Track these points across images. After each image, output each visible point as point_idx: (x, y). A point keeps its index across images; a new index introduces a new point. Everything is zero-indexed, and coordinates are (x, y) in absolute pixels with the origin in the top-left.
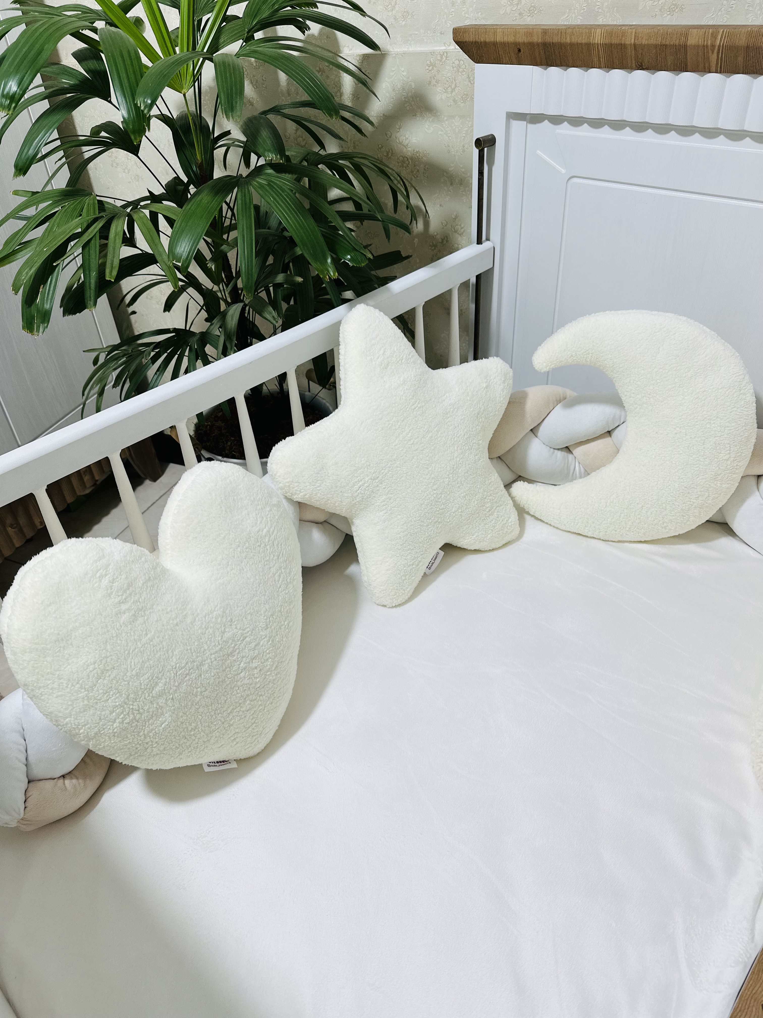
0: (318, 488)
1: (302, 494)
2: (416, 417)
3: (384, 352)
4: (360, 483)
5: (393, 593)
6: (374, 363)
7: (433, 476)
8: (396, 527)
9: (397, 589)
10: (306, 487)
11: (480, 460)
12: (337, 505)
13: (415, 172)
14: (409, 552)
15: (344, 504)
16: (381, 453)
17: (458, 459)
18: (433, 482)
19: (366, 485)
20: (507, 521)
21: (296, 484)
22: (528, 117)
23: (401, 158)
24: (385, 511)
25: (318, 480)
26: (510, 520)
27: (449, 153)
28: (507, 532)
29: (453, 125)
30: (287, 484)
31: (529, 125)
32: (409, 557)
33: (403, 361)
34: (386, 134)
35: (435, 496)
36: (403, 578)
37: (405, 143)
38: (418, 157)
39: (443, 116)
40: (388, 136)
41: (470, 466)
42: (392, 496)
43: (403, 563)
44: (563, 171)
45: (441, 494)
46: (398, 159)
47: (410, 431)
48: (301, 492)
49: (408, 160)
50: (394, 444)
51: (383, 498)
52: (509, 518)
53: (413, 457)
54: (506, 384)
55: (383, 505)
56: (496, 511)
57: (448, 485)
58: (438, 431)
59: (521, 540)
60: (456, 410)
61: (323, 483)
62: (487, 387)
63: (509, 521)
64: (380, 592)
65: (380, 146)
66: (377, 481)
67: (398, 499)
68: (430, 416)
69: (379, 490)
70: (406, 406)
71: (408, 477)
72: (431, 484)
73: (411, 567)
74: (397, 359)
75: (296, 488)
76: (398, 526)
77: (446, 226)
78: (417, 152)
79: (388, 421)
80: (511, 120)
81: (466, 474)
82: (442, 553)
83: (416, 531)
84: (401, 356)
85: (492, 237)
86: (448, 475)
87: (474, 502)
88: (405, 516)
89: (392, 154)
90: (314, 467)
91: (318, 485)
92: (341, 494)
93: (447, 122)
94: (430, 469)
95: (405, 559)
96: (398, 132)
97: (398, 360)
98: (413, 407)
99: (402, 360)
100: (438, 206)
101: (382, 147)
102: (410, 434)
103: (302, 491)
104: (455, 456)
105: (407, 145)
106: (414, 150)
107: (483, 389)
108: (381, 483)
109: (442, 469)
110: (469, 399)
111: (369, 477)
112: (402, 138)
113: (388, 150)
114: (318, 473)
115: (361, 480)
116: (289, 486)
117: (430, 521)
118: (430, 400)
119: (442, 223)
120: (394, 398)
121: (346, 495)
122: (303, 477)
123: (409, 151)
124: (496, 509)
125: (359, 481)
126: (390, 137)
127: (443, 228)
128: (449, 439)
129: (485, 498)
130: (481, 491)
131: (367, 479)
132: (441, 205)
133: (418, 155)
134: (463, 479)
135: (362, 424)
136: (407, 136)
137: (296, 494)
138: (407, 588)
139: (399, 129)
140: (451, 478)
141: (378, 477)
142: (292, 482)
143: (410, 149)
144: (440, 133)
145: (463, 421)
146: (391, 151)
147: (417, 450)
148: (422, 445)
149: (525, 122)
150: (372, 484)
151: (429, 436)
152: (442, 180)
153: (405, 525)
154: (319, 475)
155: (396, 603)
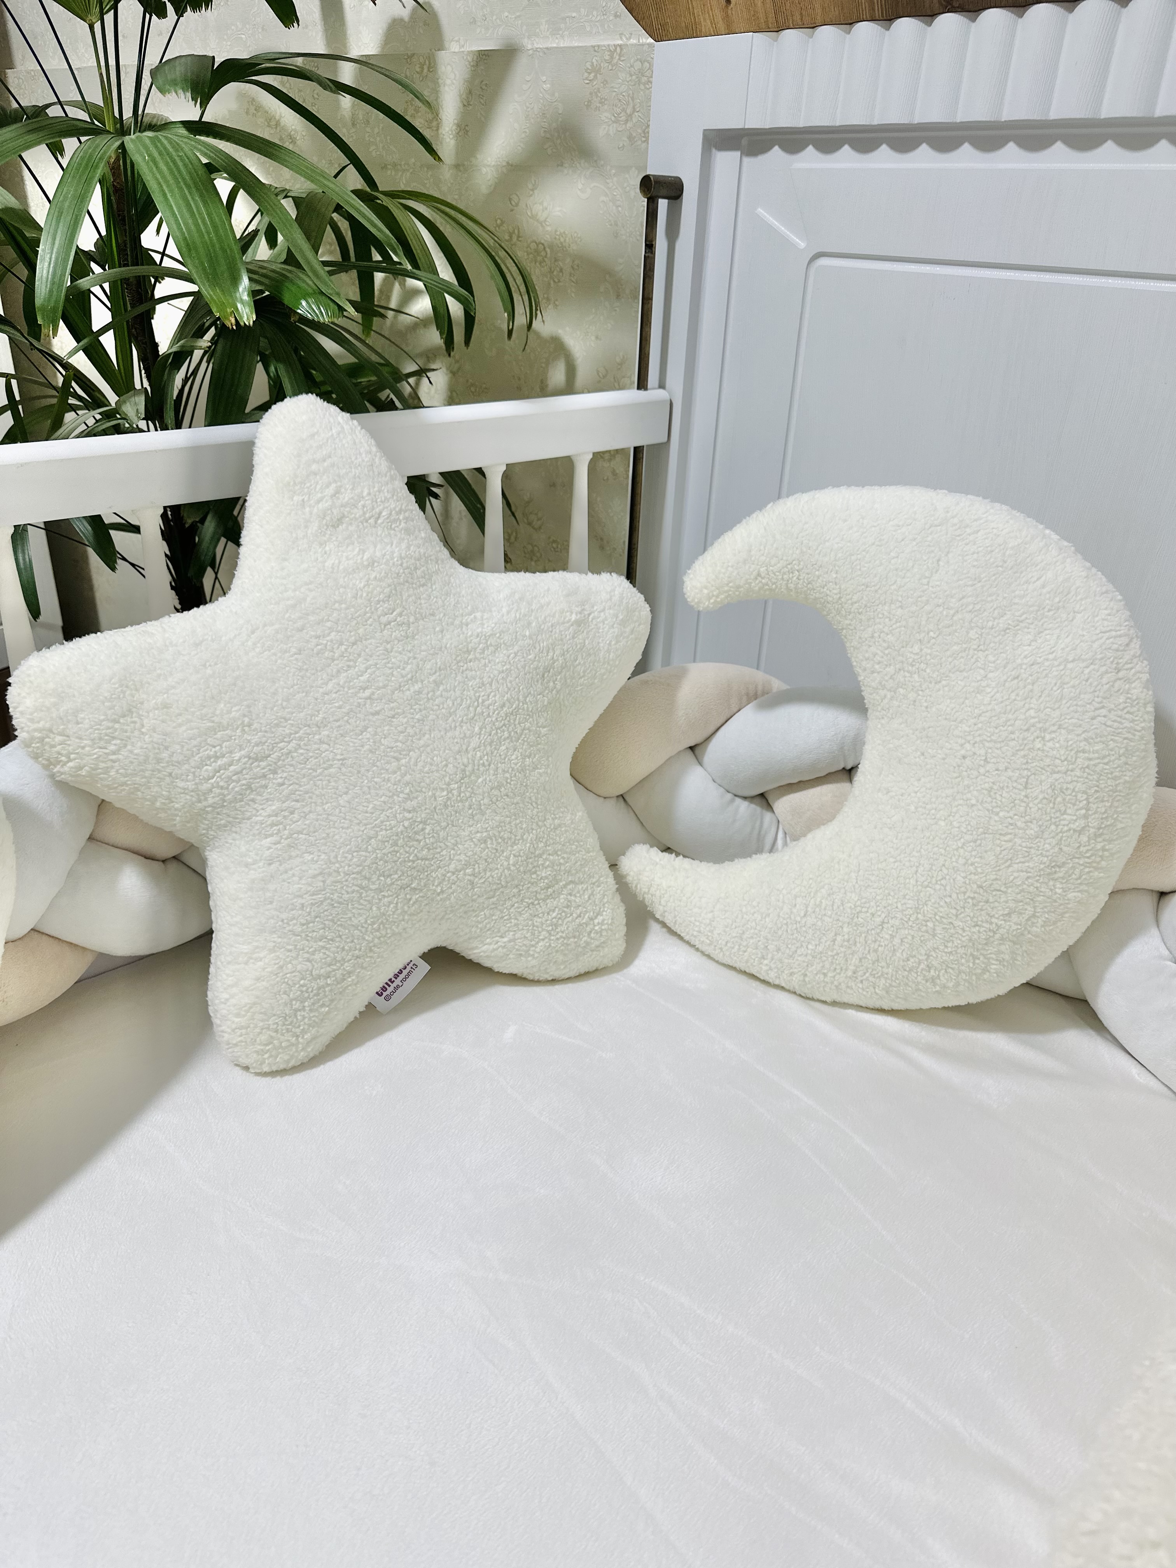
0: (113, 757)
1: (71, 764)
2: (388, 643)
3: (337, 492)
4: (219, 762)
5: (263, 1038)
6: (307, 509)
7: (408, 778)
8: (296, 879)
9: (276, 1031)
10: (83, 748)
11: (535, 768)
12: (158, 804)
13: (555, 273)
14: (321, 944)
15: (177, 806)
16: (285, 704)
17: (479, 754)
18: (407, 791)
19: (232, 768)
20: (591, 919)
21: (59, 738)
22: (744, 142)
23: (533, 246)
24: (275, 838)
25: (114, 738)
26: (600, 918)
27: (616, 237)
28: (587, 943)
29: (625, 185)
30: (37, 734)
31: (746, 160)
32: (317, 957)
33: (379, 521)
34: (510, 200)
35: (406, 824)
36: (297, 1005)
37: (542, 216)
38: (561, 243)
39: (609, 167)
40: (513, 203)
41: (507, 775)
42: (298, 805)
43: (299, 967)
44: (802, 245)
45: (424, 822)
46: (528, 247)
47: (367, 668)
48: (70, 760)
49: (544, 248)
50: (321, 690)
51: (274, 808)
52: (599, 914)
53: (365, 728)
54: (628, 630)
55: (273, 825)
56: (565, 892)
57: (446, 806)
58: (437, 684)
59: (625, 971)
60: (491, 649)
61: (125, 746)
62: (578, 623)
63: (596, 921)
64: (233, 1030)
65: (499, 222)
66: (263, 764)
67: (312, 816)
68: (423, 648)
69: (266, 787)
70: (366, 613)
71: (344, 770)
72: (401, 795)
73: (321, 982)
74: (364, 513)
75: (59, 748)
76: (301, 878)
77: (604, 377)
78: (561, 235)
79: (318, 637)
80: (714, 150)
81: (495, 792)
82: (424, 967)
83: (346, 896)
84: (377, 510)
85: (669, 382)
86: (449, 784)
87: (507, 858)
88: (323, 856)
89: (519, 237)
90: (107, 704)
91: (113, 748)
92: (168, 780)
93: (615, 179)
94: (403, 761)
95: (308, 960)
96: (531, 196)
97: (367, 515)
98: (384, 619)
99: (378, 518)
100: (593, 338)
101: (503, 222)
102: (366, 677)
103: (72, 756)
104: (472, 745)
105: (545, 221)
106: (556, 231)
107: (567, 625)
108: (275, 772)
109: (434, 768)
110: (527, 633)
111: (243, 752)
112: (537, 208)
113: (511, 230)
114: (116, 721)
115: (223, 756)
116: (42, 740)
117: (389, 881)
118: (433, 615)
119: (598, 372)
120: (341, 590)
121: (181, 784)
122: (78, 723)
123: (546, 233)
124: (565, 886)
125: (217, 758)
126: (517, 205)
127: (599, 382)
128: (464, 706)
129: (540, 856)
130: (529, 837)
131: (237, 756)
132: (597, 338)
133: (562, 240)
134: (486, 801)
135: (253, 632)
136: (545, 204)
137: (59, 762)
138: (304, 1032)
139: (533, 190)
140: (455, 792)
141: (269, 756)
142: (51, 731)
143: (549, 229)
144: (603, 198)
145: (503, 675)
146: (516, 231)
147: (377, 713)
148: (392, 705)
149: (738, 153)
150: (251, 769)
151: (412, 690)
152: (602, 289)
153: (320, 878)
154: (117, 726)
155: (281, 1061)
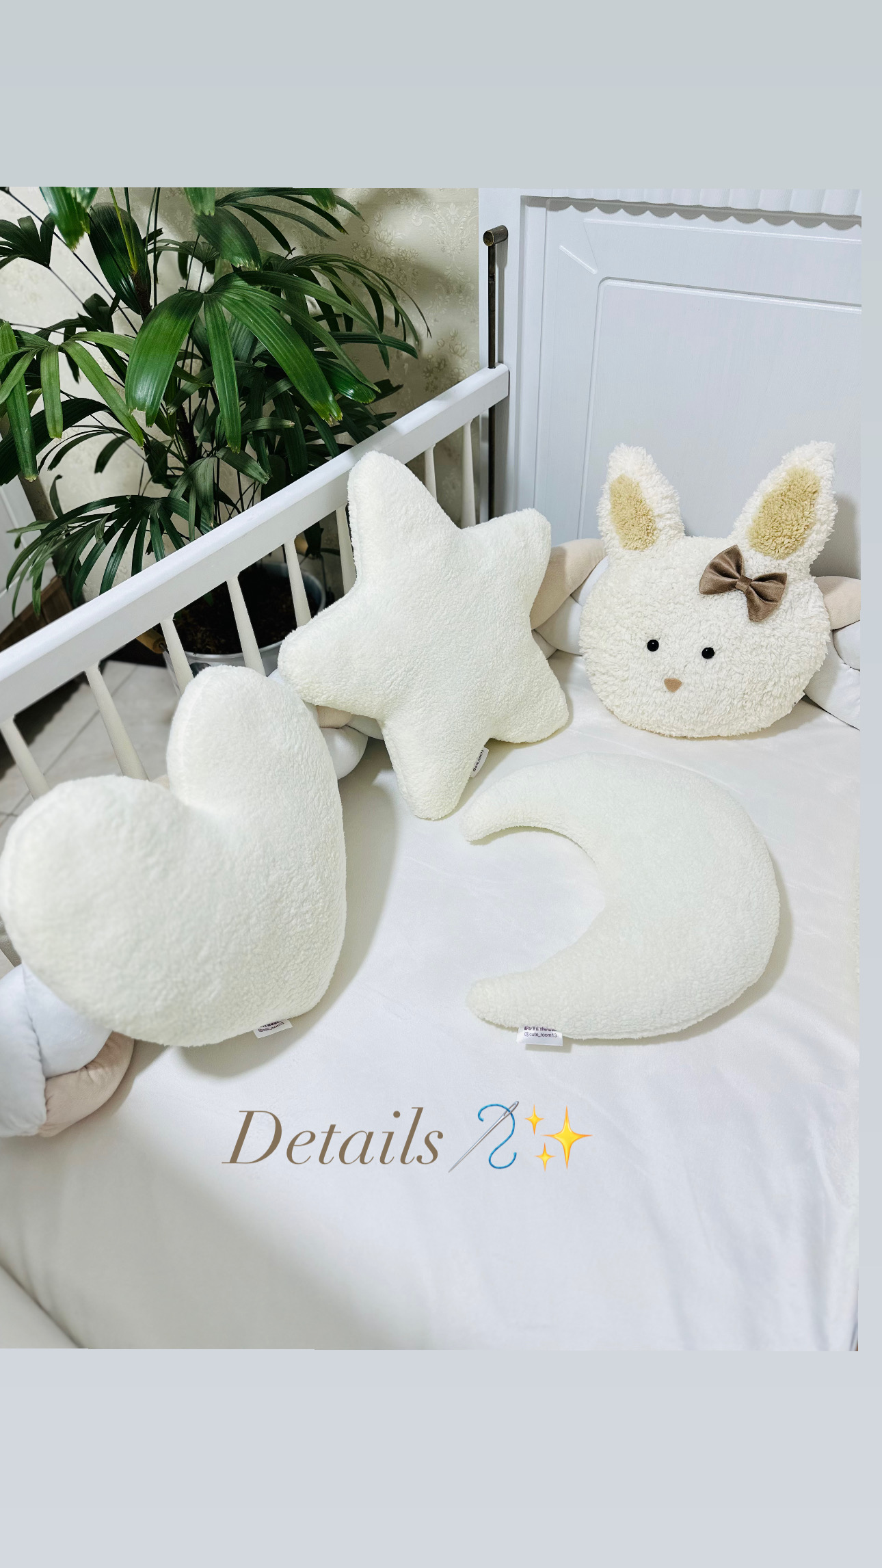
0: (344, 688)
1: (324, 696)
2: (450, 590)
3: (407, 510)
4: (393, 678)
5: (439, 803)
6: (395, 525)
7: (474, 661)
8: (437, 726)
9: (443, 799)
10: (329, 687)
11: (524, 636)
12: (366, 705)
13: (401, 279)
14: (454, 754)
15: (375, 704)
16: (413, 638)
17: (501, 638)
18: (476, 668)
19: (399, 679)
20: (556, 705)
21: (317, 685)
22: (548, 202)
23: (383, 261)
24: (423, 708)
25: (342, 678)
26: (560, 704)
27: (443, 251)
28: (556, 718)
30: (306, 686)
31: (549, 212)
32: (454, 760)
33: (429, 521)
34: (362, 229)
35: (478, 684)
36: (449, 785)
37: (388, 239)
38: (404, 258)
40: (365, 231)
41: (514, 645)
42: (431, 689)
43: (448, 767)
44: (594, 271)
45: (485, 681)
46: (379, 261)
47: (445, 608)
48: (323, 694)
49: (391, 262)
50: (427, 626)
51: (420, 693)
52: (558, 702)
53: (451, 640)
54: (545, 541)
55: (421, 701)
56: (544, 695)
57: (493, 670)
58: (476, 606)
59: (571, 726)
60: (494, 577)
61: (348, 681)
62: (525, 547)
63: (558, 706)
64: (424, 804)
65: (355, 245)
66: (412, 673)
67: (438, 692)
68: (466, 588)
69: (414, 684)
70: (438, 577)
71: (446, 665)
72: (474, 671)
73: (457, 771)
74: (422, 519)
75: (317, 690)
76: (439, 725)
77: (443, 346)
78: (403, 252)
79: (419, 598)
80: (526, 207)
81: (511, 655)
82: (487, 750)
83: (460, 728)
84: (427, 515)
85: (505, 359)
86: (492, 658)
87: (521, 687)
88: (447, 711)
89: (371, 255)
90: (337, 662)
91: (343, 683)
92: (370, 692)
94: (471, 653)
95: (451, 763)
96: (378, 225)
97: (424, 520)
98: (446, 578)
100: (433, 321)
101: (358, 246)
102: (445, 613)
103: (324, 692)
104: (498, 634)
105: (390, 243)
106: (399, 249)
107: (521, 550)
108: (417, 675)
109: (485, 652)
110: (507, 562)
111: (402, 669)
112: (383, 234)
113: (365, 250)
114: (342, 669)
115: (394, 674)
116: (308, 688)
117: (475, 715)
118: (465, 568)
119: (438, 343)
120: (424, 568)
121: (377, 693)
122: (324, 675)
123: (392, 251)
124: (543, 693)
125: (391, 675)
126: (368, 233)
127: (439, 349)
128: (490, 614)
129: (533, 681)
130: (528, 673)
131: (400, 672)
132: (435, 320)
133: (404, 255)
134: (508, 661)
135: (388, 604)
136: (389, 231)
137: (317, 697)
138: (454, 796)
139: (378, 221)
140: (496, 661)
141: (413, 668)
142: (312, 682)
143: (393, 248)
144: (431, 225)
145: (503, 591)
146: (369, 251)
147: (454, 631)
148: (460, 624)
149: (544, 209)
150: (407, 677)
151: (467, 613)
152: (436, 288)
153: (448, 722)
154: (343, 672)
155: (442, 814)
